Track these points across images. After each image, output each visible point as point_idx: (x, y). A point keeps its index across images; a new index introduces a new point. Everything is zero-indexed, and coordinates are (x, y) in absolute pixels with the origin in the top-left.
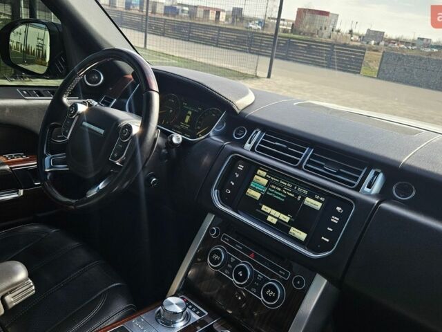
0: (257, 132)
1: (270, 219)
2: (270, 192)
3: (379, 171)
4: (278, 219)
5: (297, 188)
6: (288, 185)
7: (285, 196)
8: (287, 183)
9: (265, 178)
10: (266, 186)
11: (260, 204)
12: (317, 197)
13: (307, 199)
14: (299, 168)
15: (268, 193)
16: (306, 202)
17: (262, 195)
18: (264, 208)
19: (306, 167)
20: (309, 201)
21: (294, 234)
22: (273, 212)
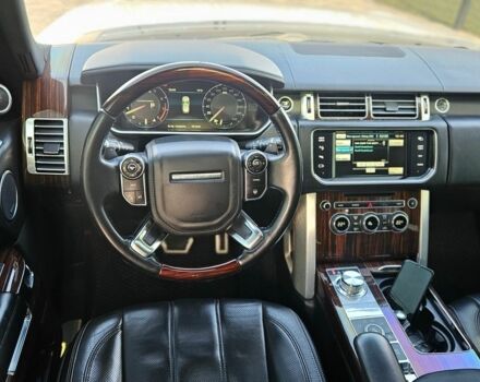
0: (308, 98)
1: (368, 171)
2: (358, 149)
3: (425, 97)
4: (375, 167)
5: (379, 136)
7: (372, 147)
8: (368, 135)
9: (347, 139)
10: (351, 145)
11: (354, 163)
12: (397, 136)
13: (390, 141)
14: (369, 118)
15: (356, 151)
16: (390, 144)
17: (351, 154)
18: (359, 164)
21: (393, 172)
22: (368, 164)
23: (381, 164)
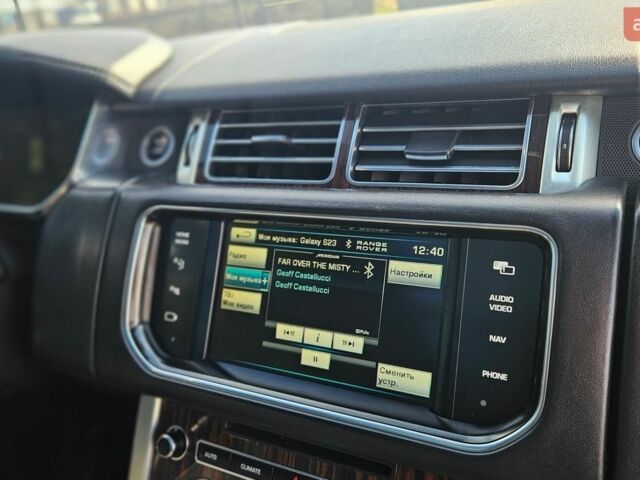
0: (196, 128)
1: (307, 358)
2: (284, 280)
3: (573, 109)
4: (331, 350)
5: (354, 244)
6: (327, 243)
7: (328, 279)
8: (321, 238)
9: (258, 244)
10: (268, 266)
11: (268, 324)
12: (421, 250)
13: (394, 265)
14: (340, 184)
15: (280, 285)
16: (392, 278)
17: (264, 295)
18: (283, 331)
19: (357, 175)
20: (401, 271)
21: (393, 384)
22: (312, 335)
23: (356, 343)
